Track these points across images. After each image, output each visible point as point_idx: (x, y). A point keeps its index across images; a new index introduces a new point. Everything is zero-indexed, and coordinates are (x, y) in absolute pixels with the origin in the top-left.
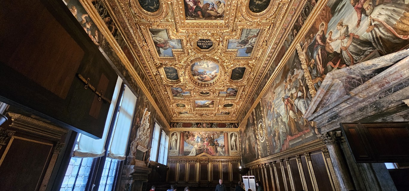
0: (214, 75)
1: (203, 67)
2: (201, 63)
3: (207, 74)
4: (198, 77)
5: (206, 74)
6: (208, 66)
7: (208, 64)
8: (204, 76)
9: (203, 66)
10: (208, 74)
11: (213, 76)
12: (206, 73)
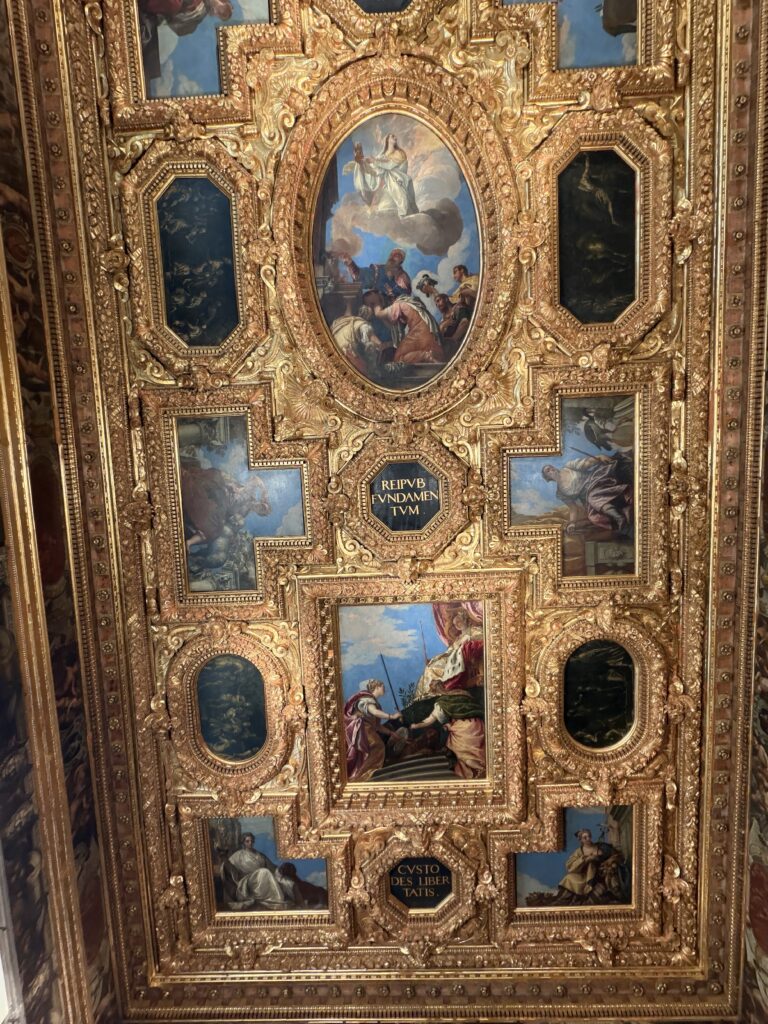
0: (455, 300)
1: (381, 215)
2: (374, 174)
3: (408, 291)
4: (358, 324)
5: (401, 284)
6: (412, 208)
7: (411, 182)
8: (393, 310)
9: (383, 206)
10: (415, 283)
11: (444, 303)
12: (401, 271)
